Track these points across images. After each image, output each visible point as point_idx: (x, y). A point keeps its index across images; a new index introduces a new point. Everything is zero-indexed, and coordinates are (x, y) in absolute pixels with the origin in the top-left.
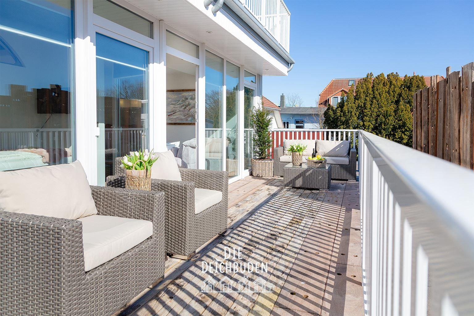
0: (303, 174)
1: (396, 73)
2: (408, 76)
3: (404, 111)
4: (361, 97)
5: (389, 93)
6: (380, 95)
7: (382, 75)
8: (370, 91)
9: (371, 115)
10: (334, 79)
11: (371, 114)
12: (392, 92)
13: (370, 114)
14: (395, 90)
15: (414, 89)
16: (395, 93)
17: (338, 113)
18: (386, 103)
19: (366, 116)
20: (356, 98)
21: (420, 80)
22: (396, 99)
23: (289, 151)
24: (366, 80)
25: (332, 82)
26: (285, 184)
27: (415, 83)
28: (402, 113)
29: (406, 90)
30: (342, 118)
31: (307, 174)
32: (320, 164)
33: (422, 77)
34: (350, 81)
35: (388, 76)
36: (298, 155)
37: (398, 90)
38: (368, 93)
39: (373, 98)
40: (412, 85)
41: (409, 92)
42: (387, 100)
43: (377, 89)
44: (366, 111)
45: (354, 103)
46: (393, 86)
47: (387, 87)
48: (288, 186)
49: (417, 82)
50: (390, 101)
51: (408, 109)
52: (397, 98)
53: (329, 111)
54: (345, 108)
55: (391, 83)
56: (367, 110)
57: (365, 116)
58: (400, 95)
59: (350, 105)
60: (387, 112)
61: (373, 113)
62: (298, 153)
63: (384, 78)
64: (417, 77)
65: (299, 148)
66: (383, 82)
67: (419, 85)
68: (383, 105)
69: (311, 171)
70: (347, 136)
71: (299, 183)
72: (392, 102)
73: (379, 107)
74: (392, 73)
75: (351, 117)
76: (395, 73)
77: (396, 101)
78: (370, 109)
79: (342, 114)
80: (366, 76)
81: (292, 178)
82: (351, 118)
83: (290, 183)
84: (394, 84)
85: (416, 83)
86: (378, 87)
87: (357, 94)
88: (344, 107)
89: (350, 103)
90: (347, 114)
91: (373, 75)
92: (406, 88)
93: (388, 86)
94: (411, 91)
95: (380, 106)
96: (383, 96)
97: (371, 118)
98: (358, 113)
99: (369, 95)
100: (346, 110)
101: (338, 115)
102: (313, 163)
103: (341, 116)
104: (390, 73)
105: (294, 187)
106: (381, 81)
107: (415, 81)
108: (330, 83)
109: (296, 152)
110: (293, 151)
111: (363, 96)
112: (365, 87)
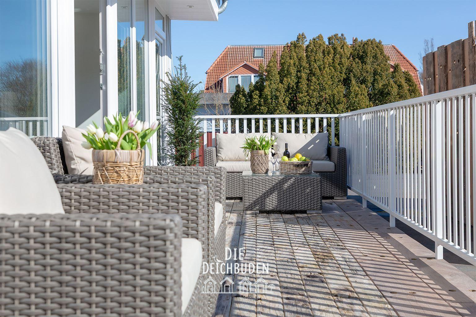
0: (278, 187)
1: (342, 35)
2: (359, 40)
3: (359, 96)
4: (291, 73)
5: (334, 67)
6: (320, 69)
7: (320, 37)
8: (304, 64)
9: (309, 103)
10: (229, 46)
11: (309, 101)
12: (338, 65)
13: (307, 101)
14: (343, 61)
15: (369, 60)
16: (343, 67)
17: (255, 99)
18: (330, 83)
19: (302, 104)
20: (283, 74)
21: (377, 47)
22: (344, 76)
23: (245, 148)
24: (295, 46)
25: (227, 50)
26: (246, 206)
27: (371, 51)
28: (356, 98)
29: (358, 62)
30: (262, 108)
31: (286, 186)
32: (304, 169)
33: (380, 43)
34: (256, 50)
35: (329, 39)
36: (263, 155)
37: (346, 62)
38: (301, 67)
39: (309, 74)
40: (366, 55)
41: (363, 65)
42: (331, 78)
43: (315, 60)
44: (301, 95)
45: (282, 83)
46: (338, 56)
47: (330, 58)
48: (251, 210)
49: (373, 49)
50: (336, 80)
51: (364, 92)
52: (346, 74)
53: (238, 97)
54: (267, 91)
55: (335, 49)
56: (302, 93)
57: (300, 104)
58: (349, 70)
59: (274, 86)
60: (334, 98)
61: (312, 99)
62: (262, 152)
63: (324, 43)
64: (372, 42)
65: (264, 143)
66: (322, 48)
67: (376, 55)
68: (327, 87)
69: (292, 180)
70: (321, 125)
71: (272, 202)
72: (339, 81)
73: (322, 90)
74: (336, 35)
75: (276, 106)
76: (340, 35)
77: (344, 79)
78: (307, 92)
79: (262, 100)
80: (295, 39)
81: (259, 194)
82: (278, 107)
83: (255, 203)
84: (340, 52)
85: (373, 51)
86: (316, 57)
87: (283, 68)
88: (265, 90)
89: (275, 83)
90: (270, 101)
91: (305, 37)
92: (357, 60)
93: (331, 56)
94: (365, 64)
95: (322, 87)
96: (326, 72)
97: (310, 107)
98: (287, 99)
99: (304, 69)
100: (269, 93)
101: (255, 103)
102: (292, 167)
103: (260, 105)
104: (333, 35)
105: (262, 212)
106: (319, 48)
107: (370, 48)
108: (224, 53)
109: (260, 149)
110: (253, 149)
111: (293, 70)
112: (295, 57)
